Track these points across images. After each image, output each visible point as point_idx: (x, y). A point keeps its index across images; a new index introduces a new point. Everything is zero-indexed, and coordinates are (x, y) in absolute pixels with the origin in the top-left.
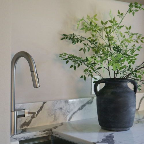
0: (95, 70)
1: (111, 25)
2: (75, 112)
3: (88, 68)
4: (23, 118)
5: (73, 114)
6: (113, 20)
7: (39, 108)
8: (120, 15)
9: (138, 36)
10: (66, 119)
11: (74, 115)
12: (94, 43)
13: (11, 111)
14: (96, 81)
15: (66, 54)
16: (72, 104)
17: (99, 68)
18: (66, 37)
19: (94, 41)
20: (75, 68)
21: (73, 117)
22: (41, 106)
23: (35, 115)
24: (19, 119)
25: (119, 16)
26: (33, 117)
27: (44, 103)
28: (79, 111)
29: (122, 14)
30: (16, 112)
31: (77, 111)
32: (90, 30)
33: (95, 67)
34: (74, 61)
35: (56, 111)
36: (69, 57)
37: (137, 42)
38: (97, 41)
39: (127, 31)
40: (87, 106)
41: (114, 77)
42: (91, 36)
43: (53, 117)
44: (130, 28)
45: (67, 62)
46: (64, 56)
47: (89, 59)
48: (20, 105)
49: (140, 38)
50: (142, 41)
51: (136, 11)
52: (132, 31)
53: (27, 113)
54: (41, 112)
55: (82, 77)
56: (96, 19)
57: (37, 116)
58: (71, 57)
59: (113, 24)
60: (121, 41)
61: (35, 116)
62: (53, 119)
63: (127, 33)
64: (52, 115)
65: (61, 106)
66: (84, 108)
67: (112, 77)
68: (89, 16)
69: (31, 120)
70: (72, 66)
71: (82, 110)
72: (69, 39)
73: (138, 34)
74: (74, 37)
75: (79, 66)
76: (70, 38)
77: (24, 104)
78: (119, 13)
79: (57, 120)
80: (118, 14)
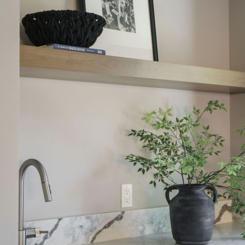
0: (166, 175)
1: (186, 123)
2: (100, 231)
3: (158, 172)
4: (33, 238)
5: (98, 233)
6: (188, 117)
7: (54, 226)
8: (195, 111)
9: (217, 138)
10: (88, 240)
11: (98, 235)
12: (167, 142)
13: (19, 230)
14: (168, 187)
15: (134, 156)
16: (95, 220)
17: (171, 172)
18: (134, 133)
19: (166, 139)
20: (143, 172)
21: (96, 238)
22: (56, 223)
23: (49, 235)
24: (28, 240)
25: (195, 113)
26: (45, 238)
27: (60, 219)
28: (104, 230)
29: (198, 111)
30: (24, 231)
31: (102, 229)
32: (162, 127)
33: (167, 170)
34: (142, 164)
35: (75, 230)
36: (137, 159)
37: (215, 144)
38: (170, 140)
39: (204, 131)
40: (116, 222)
41: (188, 183)
42: (163, 135)
43: (71, 237)
44: (208, 128)
45: (135, 164)
46: (131, 157)
47: (159, 161)
48: (30, 223)
49: (220, 140)
50: (221, 144)
51: (215, 109)
52: (209, 131)
53: (38, 233)
54: (55, 231)
55: (151, 182)
56: (170, 115)
57: (50, 236)
58: (139, 159)
59: (188, 121)
60: (196, 142)
61: (49, 237)
62: (72, 241)
63: (204, 133)
64: (70, 235)
65: (81, 224)
66: (111, 226)
67: (186, 182)
68: (161, 109)
69: (43, 242)
70: (140, 170)
71: (109, 228)
72: (137, 136)
73: (217, 136)
74: (143, 133)
75: (148, 169)
76: (139, 135)
77: (35, 222)
78: (194, 109)
79: (76, 241)
80: (194, 111)
